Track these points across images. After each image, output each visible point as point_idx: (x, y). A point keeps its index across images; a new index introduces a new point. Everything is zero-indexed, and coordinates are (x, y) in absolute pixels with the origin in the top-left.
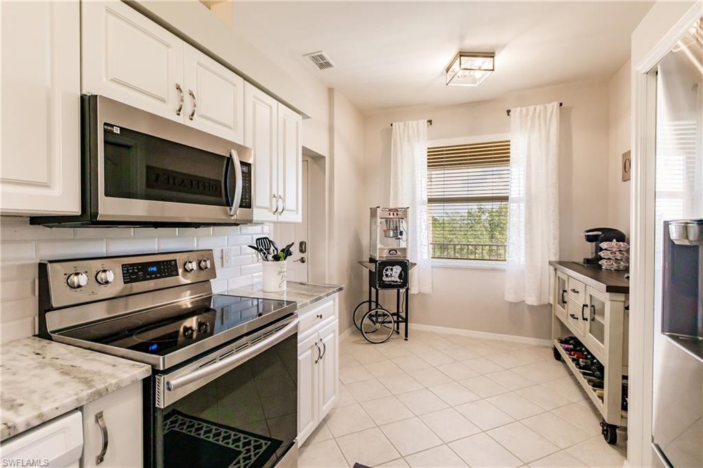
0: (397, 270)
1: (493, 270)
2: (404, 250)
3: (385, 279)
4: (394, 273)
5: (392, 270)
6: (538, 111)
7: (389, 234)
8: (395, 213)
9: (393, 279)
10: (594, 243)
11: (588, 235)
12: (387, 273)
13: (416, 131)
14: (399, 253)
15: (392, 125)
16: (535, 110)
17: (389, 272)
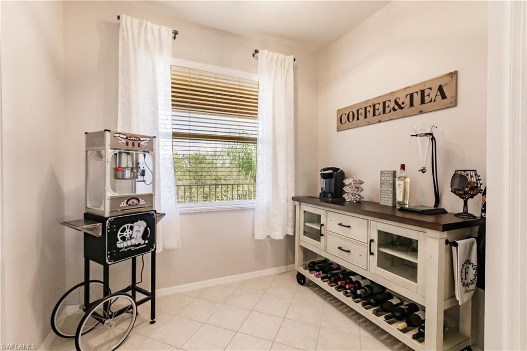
0: (140, 226)
1: (242, 209)
2: (150, 197)
3: (120, 244)
4: (136, 233)
5: (132, 228)
6: (280, 59)
7: (123, 174)
8: (136, 144)
9: (134, 242)
10: (327, 180)
11: (324, 174)
12: (125, 234)
13: (157, 38)
14: (142, 202)
15: (119, 18)
16: (278, 58)
17: (127, 234)
